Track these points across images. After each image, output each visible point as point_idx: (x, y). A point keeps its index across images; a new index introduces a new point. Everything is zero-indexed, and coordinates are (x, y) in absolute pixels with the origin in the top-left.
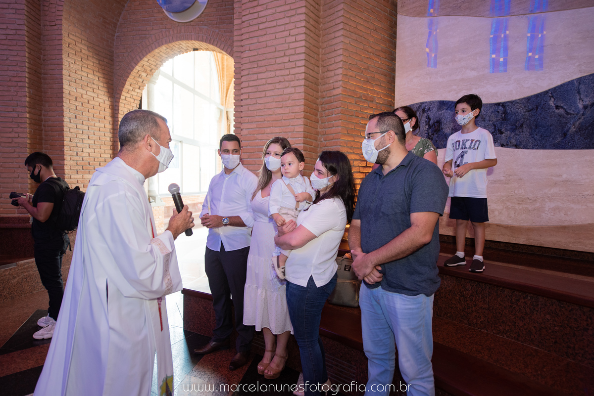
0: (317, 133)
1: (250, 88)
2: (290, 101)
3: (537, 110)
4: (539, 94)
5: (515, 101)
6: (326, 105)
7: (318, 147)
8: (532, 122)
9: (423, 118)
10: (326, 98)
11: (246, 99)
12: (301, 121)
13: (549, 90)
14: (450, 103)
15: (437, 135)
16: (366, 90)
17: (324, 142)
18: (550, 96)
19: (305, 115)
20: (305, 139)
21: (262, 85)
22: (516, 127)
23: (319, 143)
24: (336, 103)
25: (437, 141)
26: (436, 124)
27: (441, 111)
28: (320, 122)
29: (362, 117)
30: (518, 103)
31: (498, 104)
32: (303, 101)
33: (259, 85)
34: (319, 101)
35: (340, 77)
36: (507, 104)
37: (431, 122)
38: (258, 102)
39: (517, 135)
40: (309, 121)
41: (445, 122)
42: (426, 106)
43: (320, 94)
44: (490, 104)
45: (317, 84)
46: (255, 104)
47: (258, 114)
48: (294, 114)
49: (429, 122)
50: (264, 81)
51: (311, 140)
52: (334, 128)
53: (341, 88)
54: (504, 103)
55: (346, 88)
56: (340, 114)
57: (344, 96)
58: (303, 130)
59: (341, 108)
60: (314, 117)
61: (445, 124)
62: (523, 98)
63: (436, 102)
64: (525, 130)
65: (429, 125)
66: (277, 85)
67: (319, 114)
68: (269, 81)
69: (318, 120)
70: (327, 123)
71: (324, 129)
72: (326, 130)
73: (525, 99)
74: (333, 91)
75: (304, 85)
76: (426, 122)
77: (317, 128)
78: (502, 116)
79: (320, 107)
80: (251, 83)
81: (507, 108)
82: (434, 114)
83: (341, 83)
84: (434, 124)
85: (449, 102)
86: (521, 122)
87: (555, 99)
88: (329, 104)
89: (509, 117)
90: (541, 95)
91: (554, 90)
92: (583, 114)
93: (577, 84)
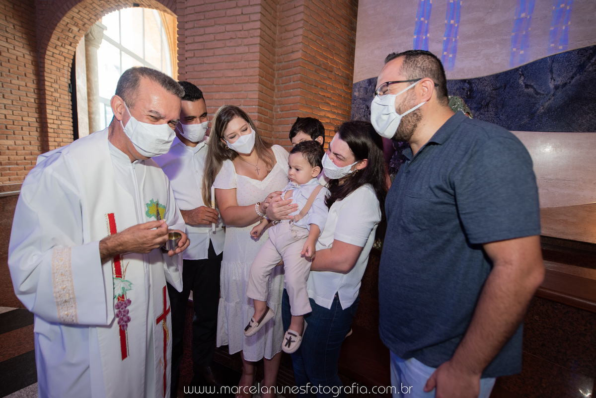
0: (273, 103)
1: (196, 45)
2: (243, 62)
3: (505, 89)
4: (509, 71)
5: (482, 78)
6: (283, 71)
7: (273, 118)
8: (498, 101)
10: (284, 63)
11: (191, 57)
12: (256, 87)
13: (520, 67)
16: (326, 58)
17: (280, 112)
18: (520, 74)
19: (260, 79)
20: (260, 107)
21: (210, 41)
22: (482, 105)
23: (275, 113)
24: (295, 68)
28: (276, 91)
29: (321, 88)
30: (486, 80)
31: (464, 81)
32: (258, 62)
33: (206, 42)
34: (276, 65)
35: (300, 39)
36: (473, 81)
38: (205, 61)
39: (482, 114)
40: (264, 87)
43: (276, 58)
44: (455, 81)
45: (274, 46)
46: (201, 64)
47: (205, 76)
48: (247, 78)
50: (212, 37)
51: (266, 110)
52: (292, 97)
53: (301, 51)
54: (471, 79)
55: (306, 52)
56: (299, 82)
57: (304, 61)
58: (257, 97)
59: (300, 75)
60: (270, 83)
62: (491, 76)
64: (490, 109)
66: (227, 42)
67: (275, 81)
68: (219, 37)
69: (274, 87)
70: (283, 92)
71: (280, 99)
72: (283, 99)
73: (493, 76)
74: (292, 54)
75: (260, 44)
77: (273, 97)
78: (467, 93)
79: (276, 72)
80: (197, 39)
81: (474, 85)
83: (301, 45)
86: (487, 101)
87: (525, 77)
88: (286, 70)
89: (475, 95)
90: (511, 73)
91: (525, 67)
92: (553, 95)
93: (550, 62)
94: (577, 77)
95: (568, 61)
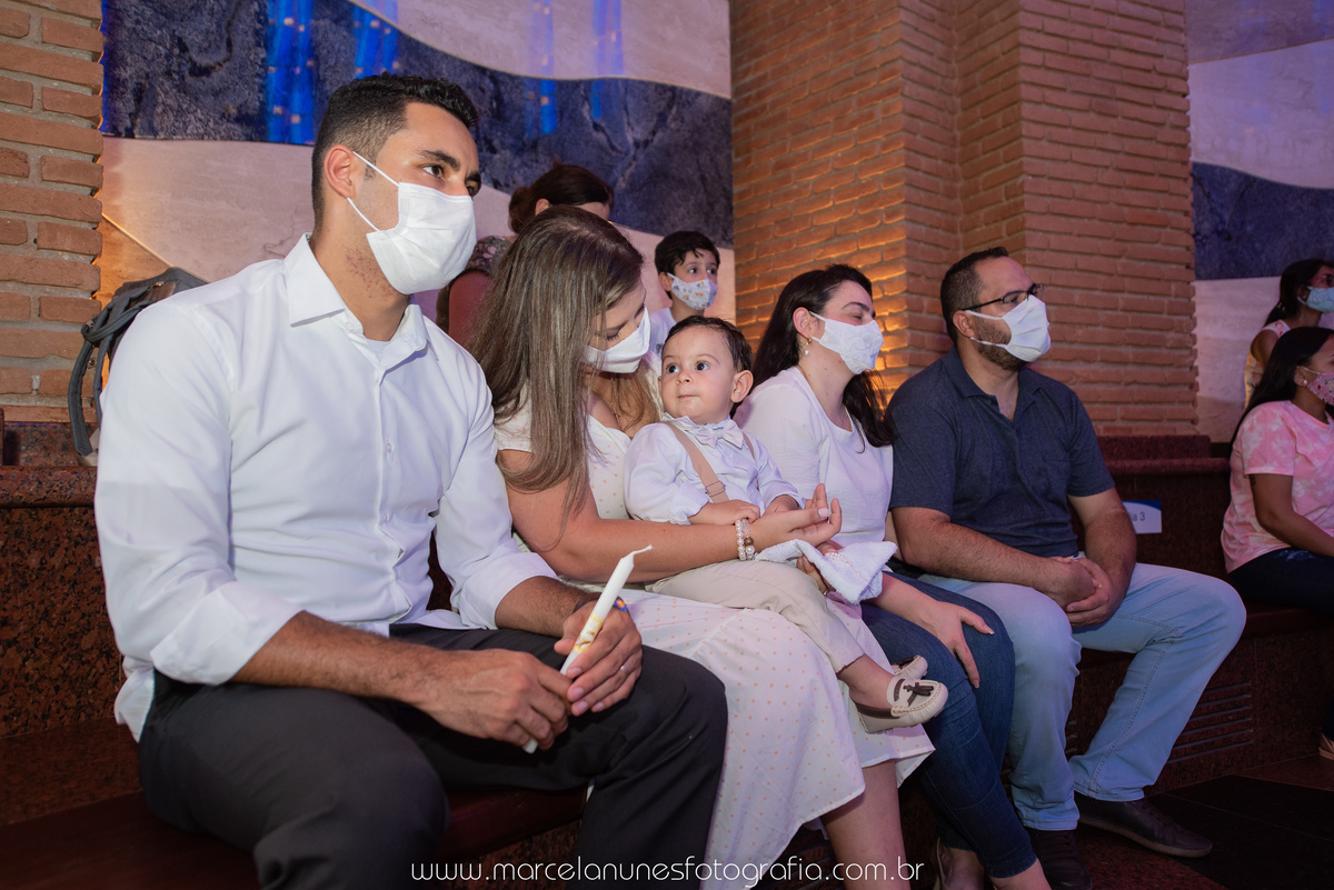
4: (564, 81)
5: (518, 77)
13: (580, 82)
18: (582, 96)
22: (524, 144)
30: (525, 86)
31: (482, 70)
44: (462, 61)
54: (495, 72)
78: (491, 103)
81: (503, 88)
86: (533, 137)
87: (591, 107)
89: (507, 113)
90: (568, 86)
91: (590, 85)
92: (635, 158)
93: (622, 90)
94: (659, 135)
95: (646, 99)
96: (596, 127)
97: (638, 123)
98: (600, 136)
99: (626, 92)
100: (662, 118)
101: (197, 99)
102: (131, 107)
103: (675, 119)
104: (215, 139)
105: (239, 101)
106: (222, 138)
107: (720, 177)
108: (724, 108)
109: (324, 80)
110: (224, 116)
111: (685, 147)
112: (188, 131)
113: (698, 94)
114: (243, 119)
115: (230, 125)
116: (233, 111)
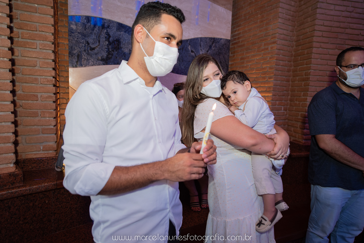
3: (183, 50)
9: (102, 33)
14: (128, 28)
15: (116, 52)
18: (189, 43)
25: (117, 57)
26: (116, 42)
27: (120, 32)
37: (111, 39)
41: (124, 43)
42: (105, 23)
49: (109, 39)
61: (124, 44)
63: (115, 22)
65: (109, 41)
76: (106, 37)
82: (113, 32)
84: (114, 41)
85: (127, 26)
87: (191, 46)
93: (200, 41)
94: (209, 52)
95: (206, 42)
96: (192, 51)
97: (203, 49)
98: (193, 54)
99: (201, 41)
100: (210, 47)
101: (92, 56)
102: (76, 60)
103: (214, 47)
104: (96, 65)
105: (101, 56)
106: (98, 65)
107: (225, 61)
108: (228, 42)
109: (122, 48)
110: (98, 60)
111: (217, 54)
112: (90, 64)
113: (221, 39)
114: (102, 60)
115: (99, 62)
116: (100, 58)
